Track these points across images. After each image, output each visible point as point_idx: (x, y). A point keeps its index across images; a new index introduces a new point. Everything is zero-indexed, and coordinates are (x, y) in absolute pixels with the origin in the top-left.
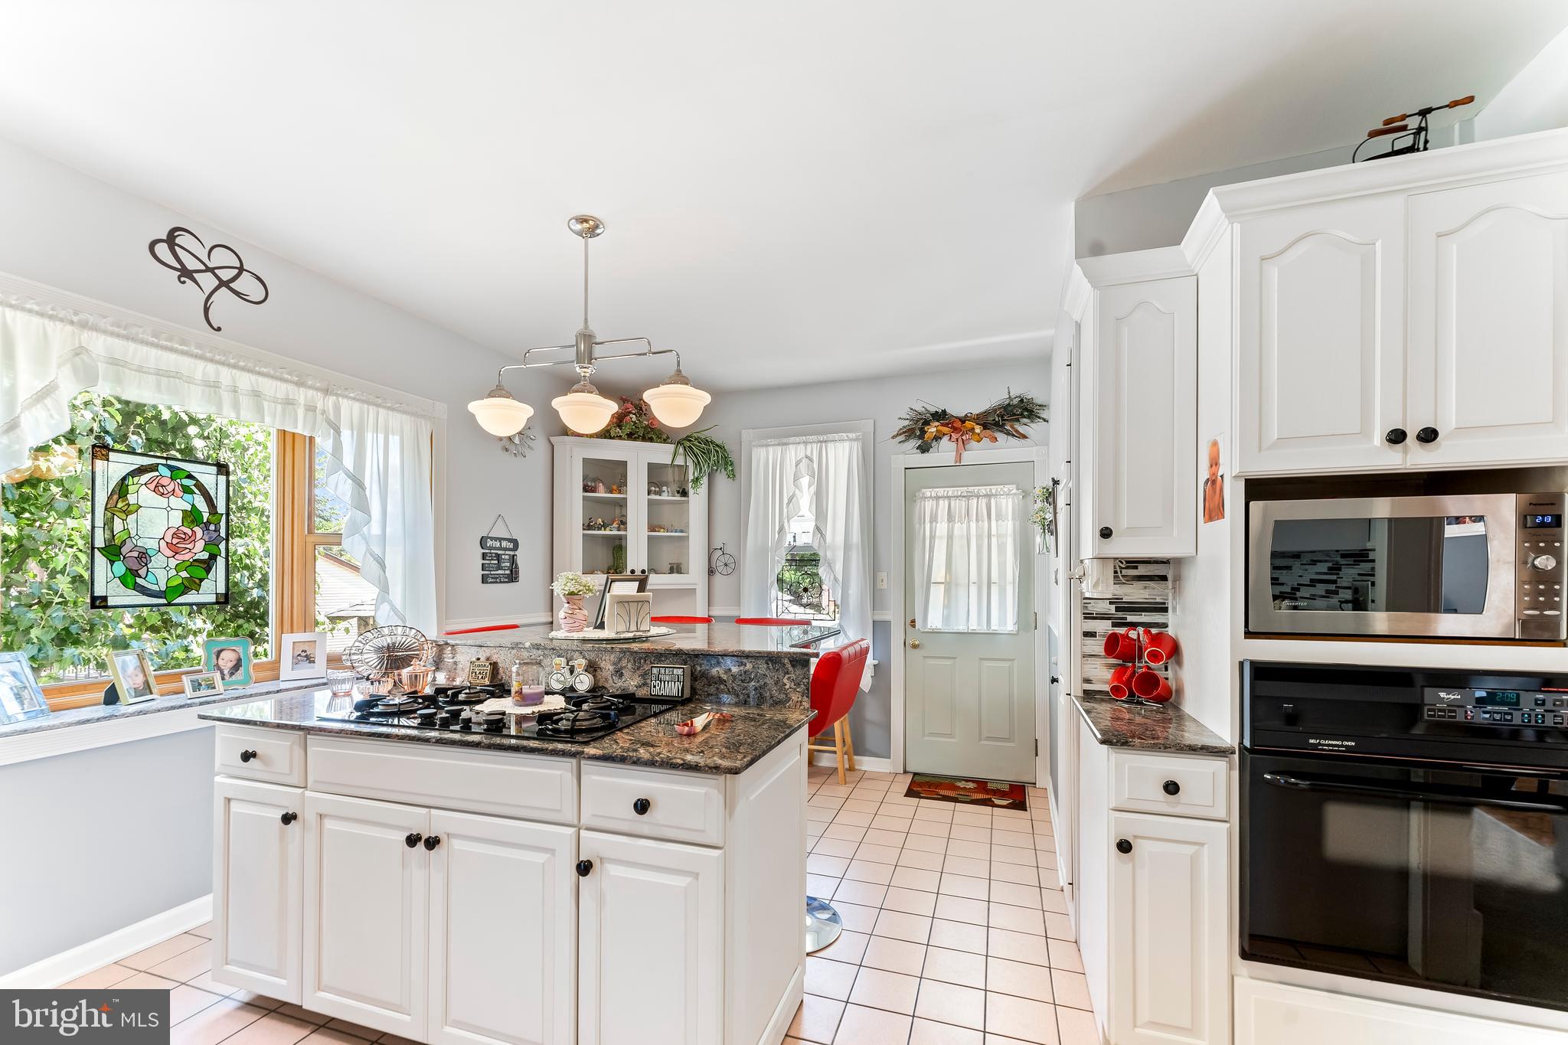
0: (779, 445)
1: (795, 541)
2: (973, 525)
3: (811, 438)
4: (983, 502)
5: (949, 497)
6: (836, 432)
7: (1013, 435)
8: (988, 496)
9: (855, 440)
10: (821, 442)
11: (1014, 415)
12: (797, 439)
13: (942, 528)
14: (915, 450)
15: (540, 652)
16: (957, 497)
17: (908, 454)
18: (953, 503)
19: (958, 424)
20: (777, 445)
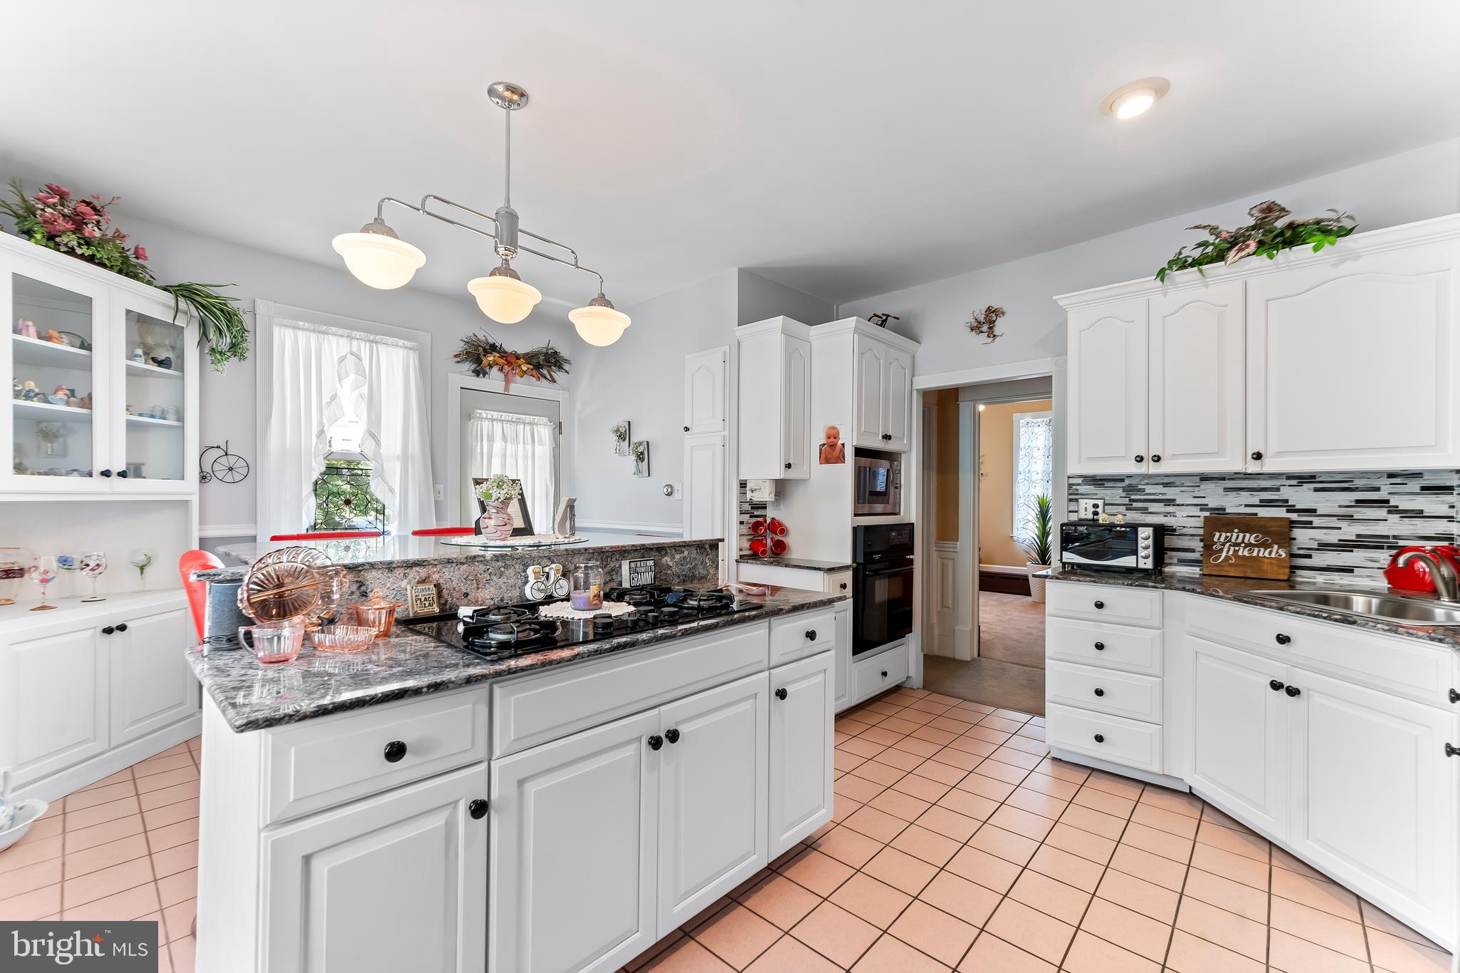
0: (313, 331)
1: (330, 446)
2: (521, 446)
3: (355, 333)
4: (528, 427)
5: (502, 421)
6: (391, 336)
7: (546, 378)
8: (531, 424)
9: (411, 349)
10: (371, 341)
11: (549, 362)
12: (341, 331)
13: (498, 445)
14: (470, 373)
15: (500, 564)
16: (508, 421)
17: (463, 376)
18: (505, 425)
19: (513, 360)
20: (311, 331)
